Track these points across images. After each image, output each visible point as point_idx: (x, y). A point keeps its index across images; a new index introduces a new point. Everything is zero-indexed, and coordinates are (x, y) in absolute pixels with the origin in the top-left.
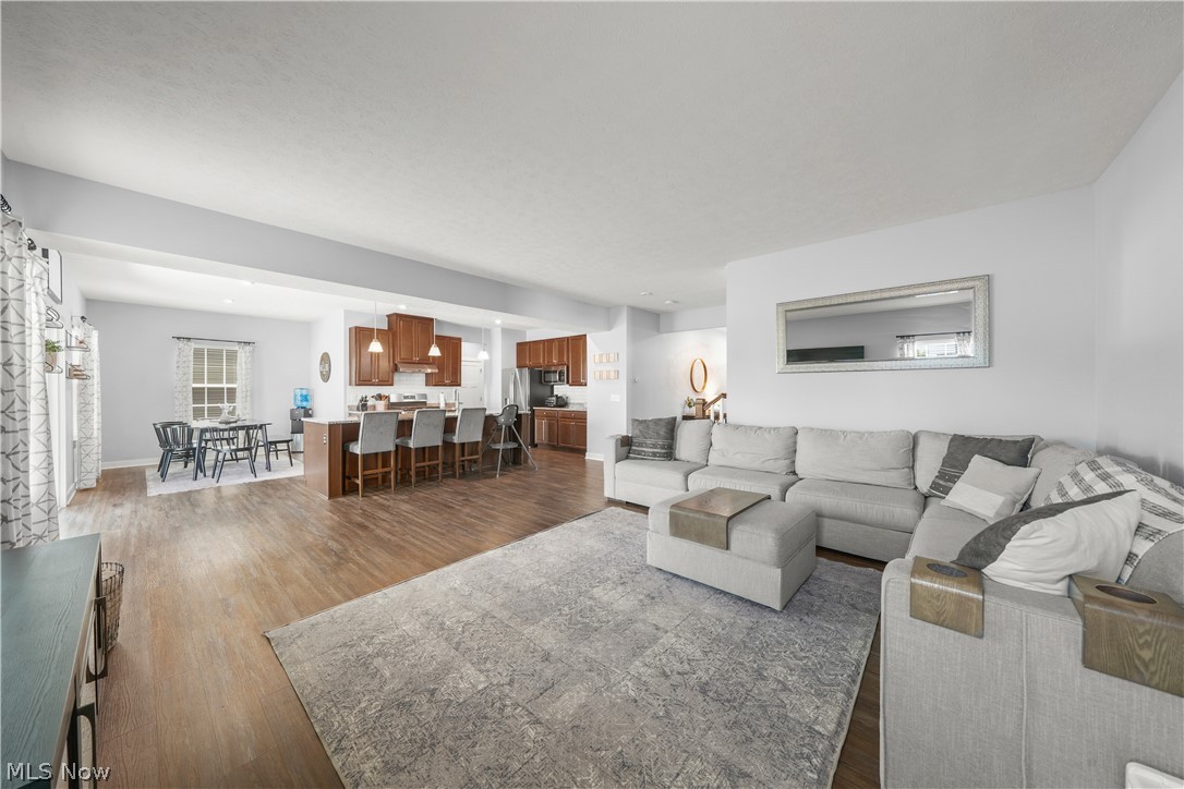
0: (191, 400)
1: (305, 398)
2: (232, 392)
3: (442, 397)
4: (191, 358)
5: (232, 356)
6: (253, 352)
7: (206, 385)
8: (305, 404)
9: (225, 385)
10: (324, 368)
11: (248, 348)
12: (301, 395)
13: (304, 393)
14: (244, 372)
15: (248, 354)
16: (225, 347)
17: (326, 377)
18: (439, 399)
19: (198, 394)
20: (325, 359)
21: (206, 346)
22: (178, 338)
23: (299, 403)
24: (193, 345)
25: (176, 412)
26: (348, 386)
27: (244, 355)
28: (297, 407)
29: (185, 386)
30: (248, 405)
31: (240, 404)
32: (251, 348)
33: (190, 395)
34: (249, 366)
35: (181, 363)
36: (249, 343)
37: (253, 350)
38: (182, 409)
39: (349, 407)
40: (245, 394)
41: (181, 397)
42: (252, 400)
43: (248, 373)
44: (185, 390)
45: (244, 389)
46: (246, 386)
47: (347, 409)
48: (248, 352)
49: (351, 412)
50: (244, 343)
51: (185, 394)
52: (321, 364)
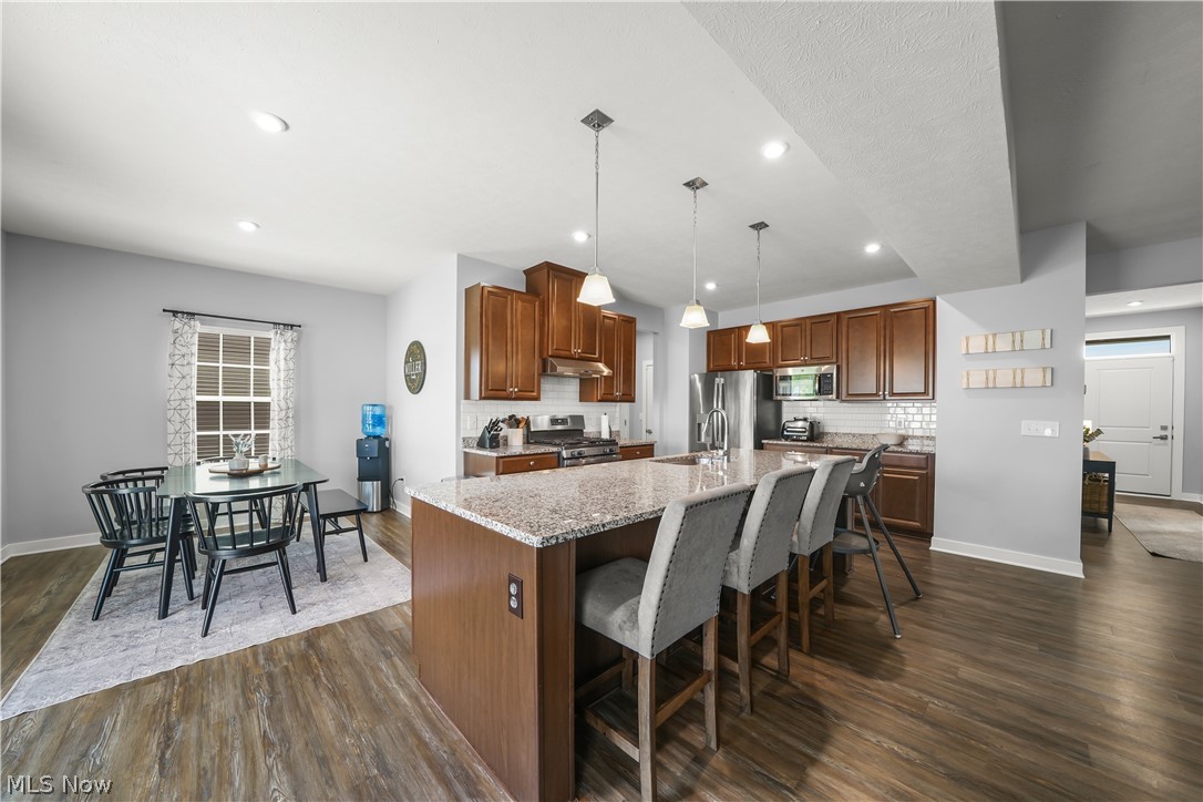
0: (194, 425)
1: (379, 420)
2: (263, 410)
3: (605, 421)
4: (195, 349)
5: (263, 349)
6: (297, 342)
7: (221, 398)
8: (378, 431)
9: (252, 399)
10: (413, 368)
11: (289, 334)
12: (373, 416)
13: (378, 411)
14: (282, 375)
15: (290, 345)
16: (253, 333)
17: (416, 384)
18: (600, 425)
19: (207, 414)
20: (416, 353)
21: (221, 330)
22: (175, 313)
23: (370, 429)
24: (199, 327)
25: (169, 445)
26: (463, 401)
27: (282, 345)
28: (369, 436)
29: (183, 399)
30: (290, 432)
31: (276, 431)
32: (295, 334)
33: (193, 414)
34: (291, 365)
35: (177, 357)
36: (292, 326)
37: (299, 339)
38: (178, 441)
39: (464, 439)
40: (284, 413)
41: (177, 418)
42: (297, 425)
43: (288, 379)
44: (183, 406)
45: (283, 404)
46: (286, 399)
47: (461, 445)
48: (290, 340)
49: (467, 450)
50: (284, 325)
51: (184, 413)
52: (406, 362)
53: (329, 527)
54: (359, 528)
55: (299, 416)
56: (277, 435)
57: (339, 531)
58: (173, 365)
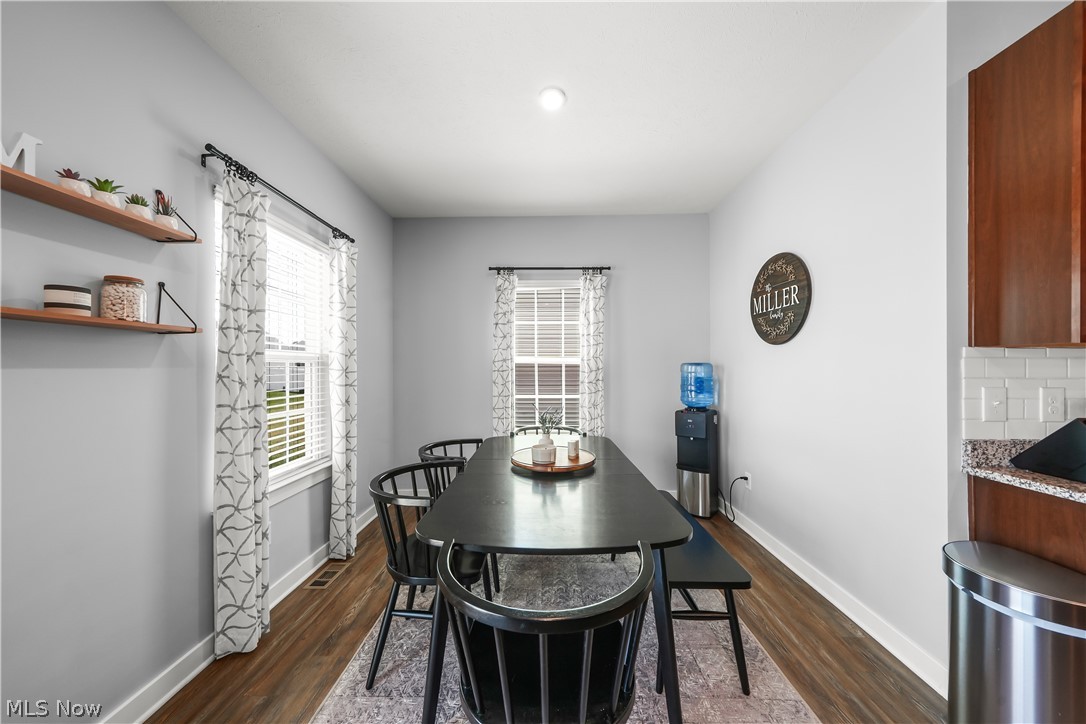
0: (513, 388)
2: (573, 370)
4: (513, 306)
5: (573, 301)
6: (606, 287)
7: (537, 359)
8: (703, 400)
9: (563, 360)
11: (599, 279)
13: (701, 372)
14: (592, 329)
15: (599, 292)
19: (524, 376)
22: (498, 269)
23: (693, 397)
24: (517, 283)
25: (494, 409)
26: (965, 350)
27: (592, 294)
28: (690, 408)
29: (504, 360)
30: (600, 400)
31: (586, 396)
32: (604, 278)
33: (513, 376)
34: (601, 317)
35: (500, 316)
36: (601, 269)
37: (608, 284)
38: (501, 405)
39: (974, 445)
40: (594, 373)
41: (500, 381)
42: (606, 389)
43: (598, 334)
44: (505, 368)
45: (592, 364)
46: (595, 358)
47: (962, 459)
48: (599, 286)
49: (982, 473)
50: (593, 269)
51: (505, 374)
52: (755, 294)
53: (677, 601)
54: (731, 615)
55: (608, 377)
56: (587, 401)
57: (695, 614)
58: (497, 324)
